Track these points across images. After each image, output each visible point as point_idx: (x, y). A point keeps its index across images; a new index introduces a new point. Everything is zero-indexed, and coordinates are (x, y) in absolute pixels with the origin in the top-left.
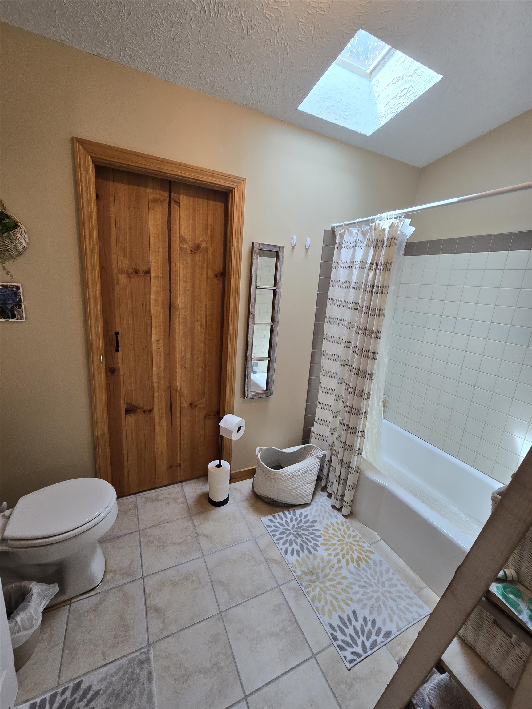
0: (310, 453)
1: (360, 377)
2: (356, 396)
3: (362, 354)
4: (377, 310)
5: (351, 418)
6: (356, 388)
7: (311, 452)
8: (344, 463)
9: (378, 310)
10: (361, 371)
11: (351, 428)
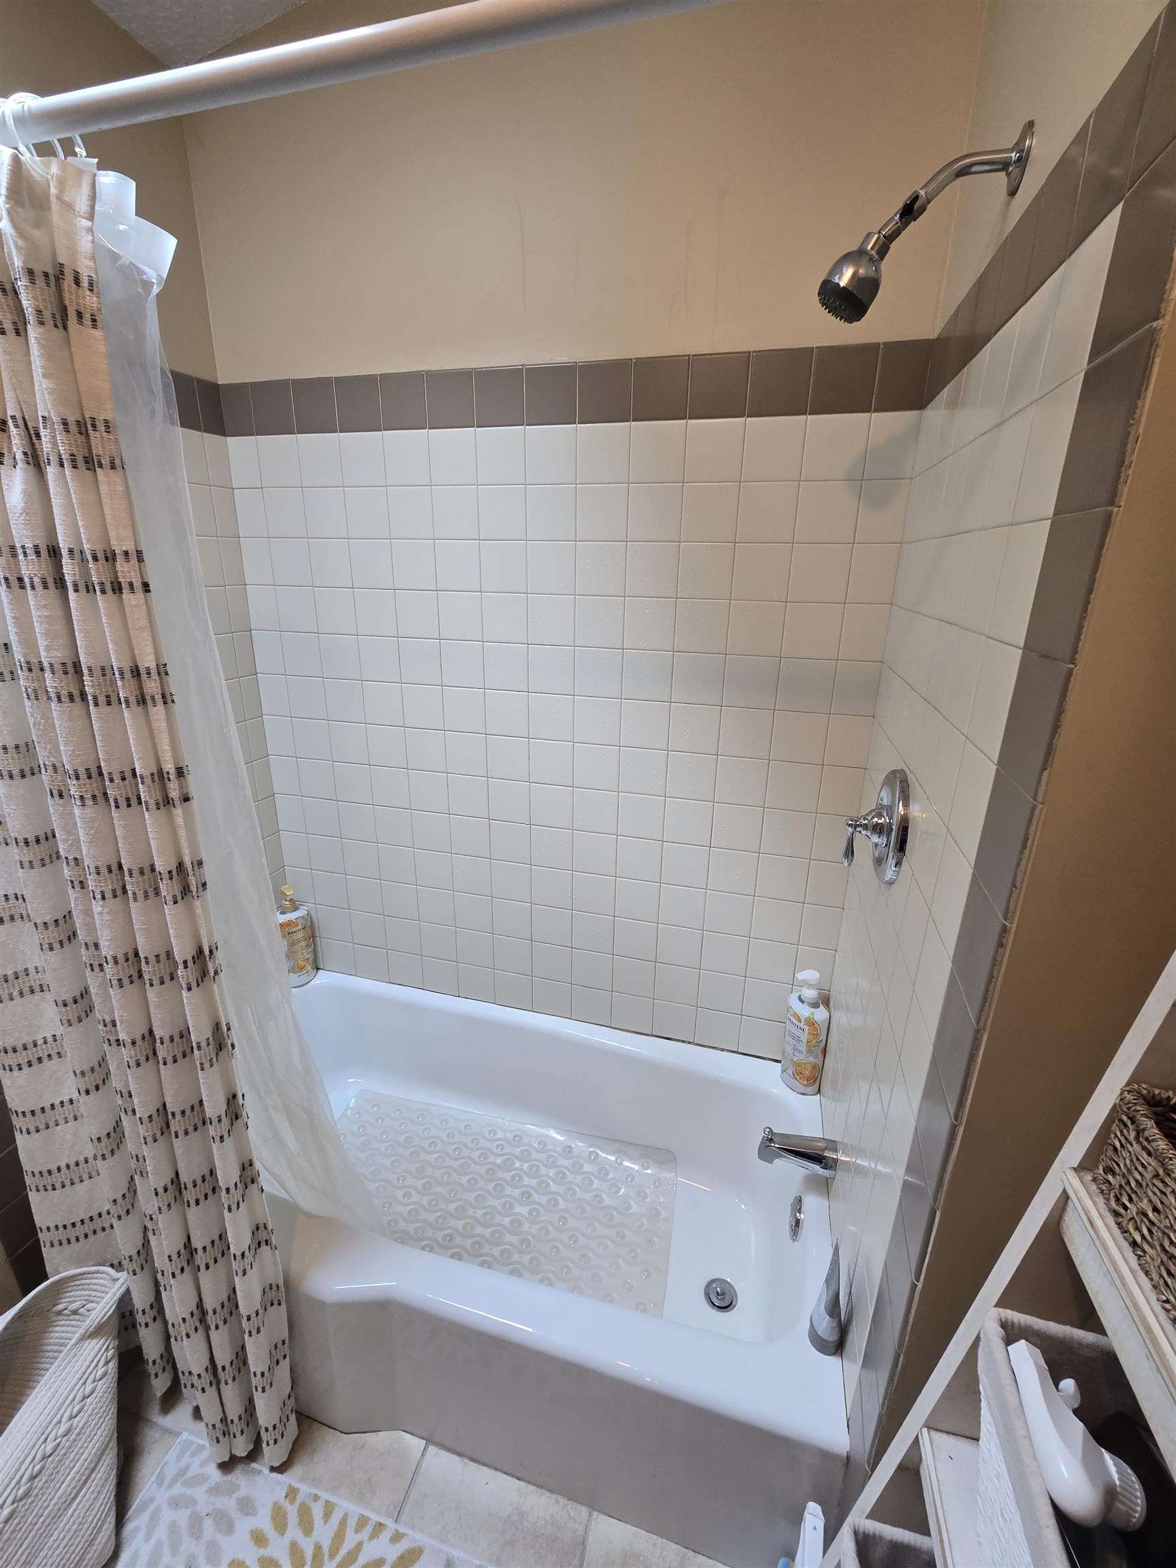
0: (59, 1313)
1: (152, 985)
2: (165, 1064)
3: (124, 888)
4: (122, 673)
5: (179, 1151)
6: (151, 1032)
7: (60, 1307)
8: (211, 1313)
9: (128, 675)
10: (147, 963)
11: (190, 1185)
